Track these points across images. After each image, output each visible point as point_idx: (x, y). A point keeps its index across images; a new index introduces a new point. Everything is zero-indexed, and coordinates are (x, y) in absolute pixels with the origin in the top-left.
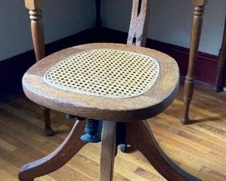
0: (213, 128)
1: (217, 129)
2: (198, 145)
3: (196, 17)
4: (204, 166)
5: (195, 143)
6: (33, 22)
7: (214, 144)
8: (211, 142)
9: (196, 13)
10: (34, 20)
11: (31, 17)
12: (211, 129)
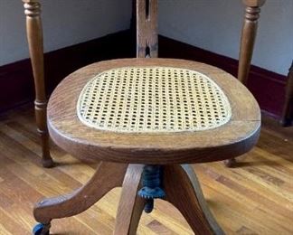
0: (268, 175)
1: (272, 177)
2: (242, 196)
3: (248, 21)
4: (243, 227)
5: (238, 194)
6: (28, 18)
7: (264, 198)
8: (261, 194)
9: (248, 16)
10: (30, 15)
11: (27, 12)
12: (264, 176)
